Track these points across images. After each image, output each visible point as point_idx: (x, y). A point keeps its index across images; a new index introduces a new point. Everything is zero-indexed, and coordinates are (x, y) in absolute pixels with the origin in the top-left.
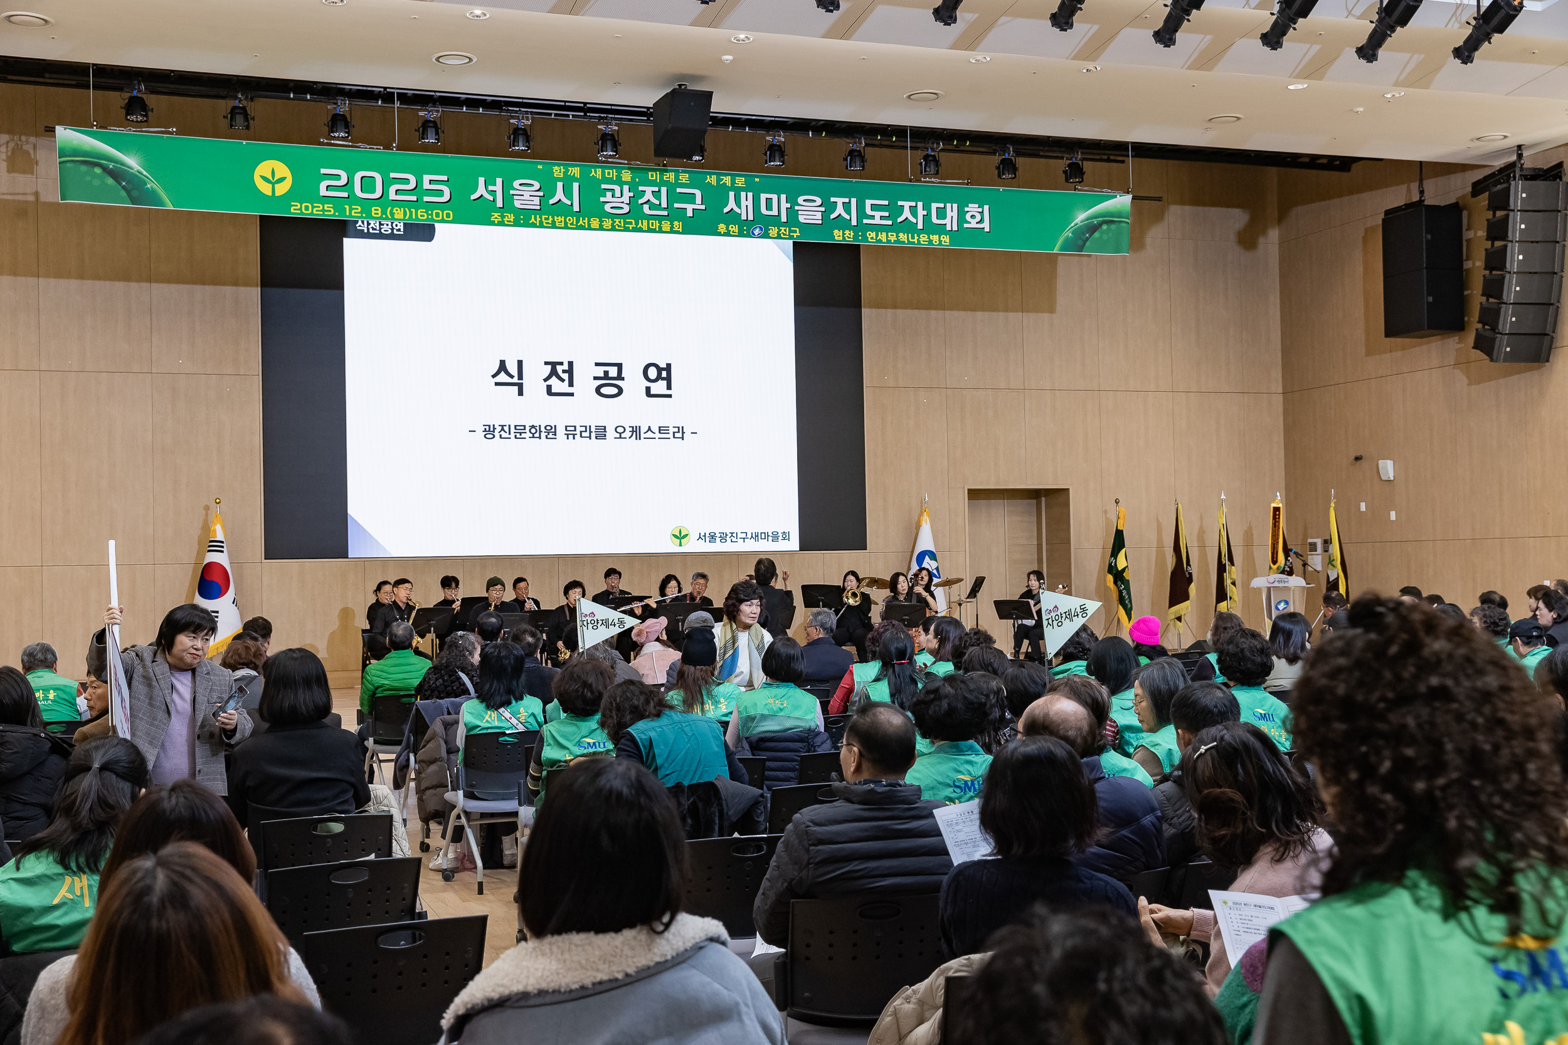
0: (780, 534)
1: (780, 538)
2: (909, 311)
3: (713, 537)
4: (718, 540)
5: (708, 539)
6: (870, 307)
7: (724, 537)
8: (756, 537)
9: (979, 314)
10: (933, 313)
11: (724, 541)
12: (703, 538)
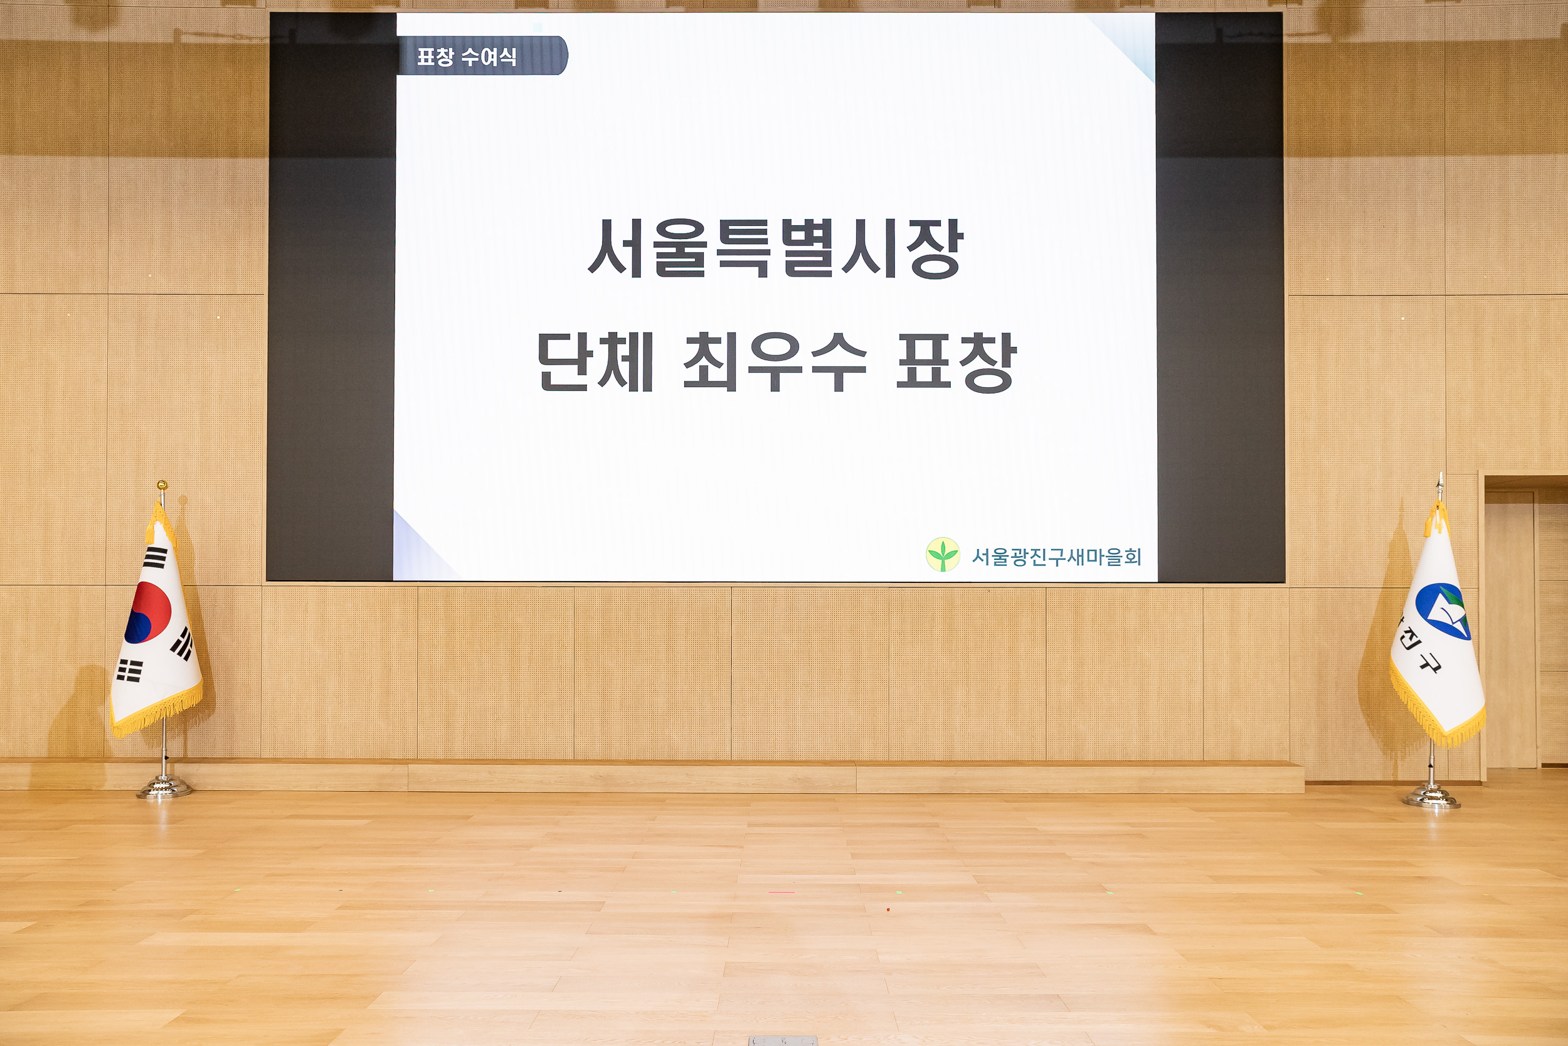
0: (1123, 554)
1: (1124, 559)
2: (1375, 161)
3: (1000, 557)
4: (1010, 561)
5: (992, 560)
6: (1300, 154)
7: (1020, 557)
8: (1079, 557)
9: (1514, 160)
10: (1422, 161)
11: (1022, 563)
12: (984, 558)
